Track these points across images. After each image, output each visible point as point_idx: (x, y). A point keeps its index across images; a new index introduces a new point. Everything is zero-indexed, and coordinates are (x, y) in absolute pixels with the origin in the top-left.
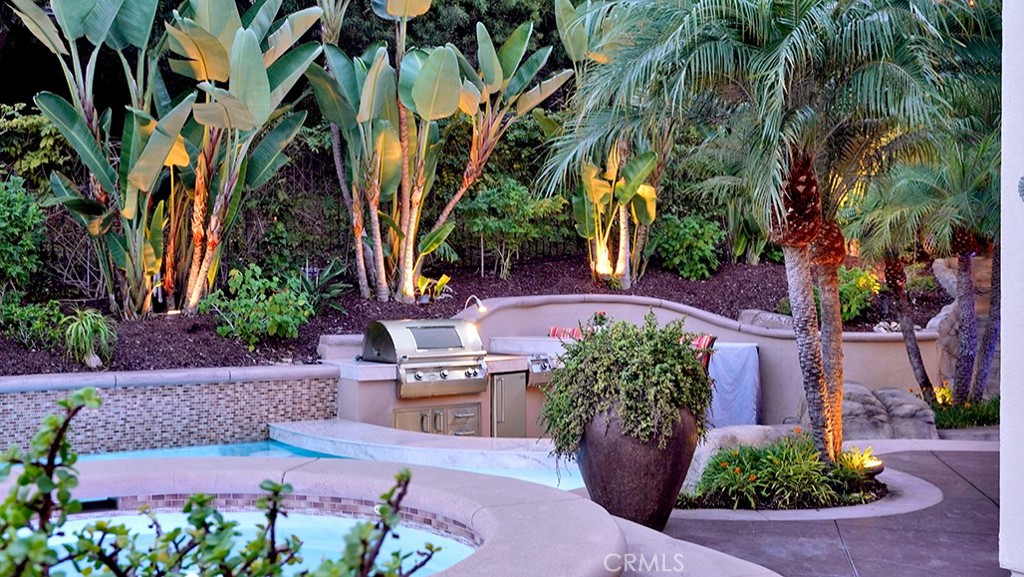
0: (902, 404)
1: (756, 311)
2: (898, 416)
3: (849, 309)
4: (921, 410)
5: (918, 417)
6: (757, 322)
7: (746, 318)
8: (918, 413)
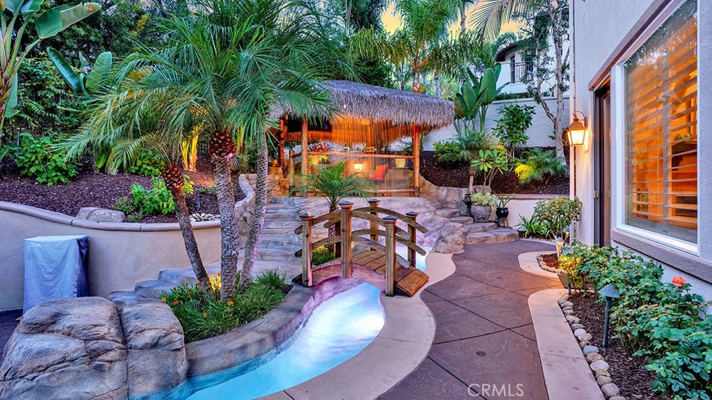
0: (144, 330)
1: (92, 209)
2: (136, 348)
3: (168, 206)
4: (166, 335)
5: (162, 345)
6: (92, 218)
7: (83, 214)
8: (161, 341)
